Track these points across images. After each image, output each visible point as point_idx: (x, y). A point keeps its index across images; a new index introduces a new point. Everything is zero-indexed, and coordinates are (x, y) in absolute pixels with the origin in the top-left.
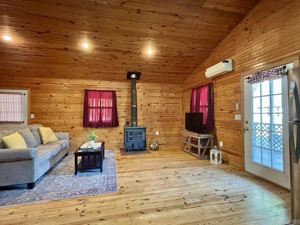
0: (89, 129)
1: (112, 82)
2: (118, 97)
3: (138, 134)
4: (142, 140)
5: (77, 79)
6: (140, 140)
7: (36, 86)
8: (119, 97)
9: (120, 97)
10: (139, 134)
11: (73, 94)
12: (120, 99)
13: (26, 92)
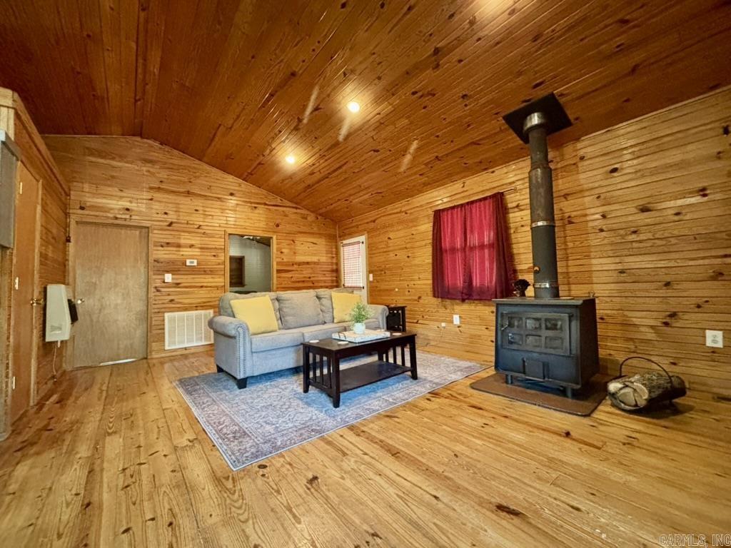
0: (448, 302)
1: (493, 172)
2: (514, 208)
3: (543, 326)
4: (560, 352)
5: (420, 192)
6: (552, 351)
7: (372, 225)
8: (516, 210)
9: (518, 206)
10: (547, 328)
11: (419, 228)
12: (518, 214)
13: (362, 238)
